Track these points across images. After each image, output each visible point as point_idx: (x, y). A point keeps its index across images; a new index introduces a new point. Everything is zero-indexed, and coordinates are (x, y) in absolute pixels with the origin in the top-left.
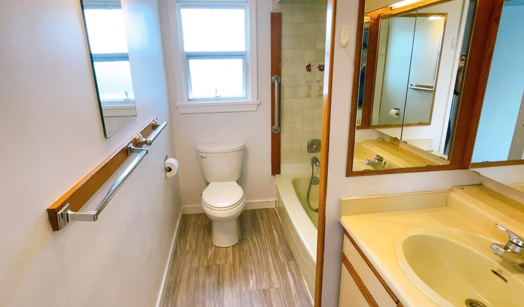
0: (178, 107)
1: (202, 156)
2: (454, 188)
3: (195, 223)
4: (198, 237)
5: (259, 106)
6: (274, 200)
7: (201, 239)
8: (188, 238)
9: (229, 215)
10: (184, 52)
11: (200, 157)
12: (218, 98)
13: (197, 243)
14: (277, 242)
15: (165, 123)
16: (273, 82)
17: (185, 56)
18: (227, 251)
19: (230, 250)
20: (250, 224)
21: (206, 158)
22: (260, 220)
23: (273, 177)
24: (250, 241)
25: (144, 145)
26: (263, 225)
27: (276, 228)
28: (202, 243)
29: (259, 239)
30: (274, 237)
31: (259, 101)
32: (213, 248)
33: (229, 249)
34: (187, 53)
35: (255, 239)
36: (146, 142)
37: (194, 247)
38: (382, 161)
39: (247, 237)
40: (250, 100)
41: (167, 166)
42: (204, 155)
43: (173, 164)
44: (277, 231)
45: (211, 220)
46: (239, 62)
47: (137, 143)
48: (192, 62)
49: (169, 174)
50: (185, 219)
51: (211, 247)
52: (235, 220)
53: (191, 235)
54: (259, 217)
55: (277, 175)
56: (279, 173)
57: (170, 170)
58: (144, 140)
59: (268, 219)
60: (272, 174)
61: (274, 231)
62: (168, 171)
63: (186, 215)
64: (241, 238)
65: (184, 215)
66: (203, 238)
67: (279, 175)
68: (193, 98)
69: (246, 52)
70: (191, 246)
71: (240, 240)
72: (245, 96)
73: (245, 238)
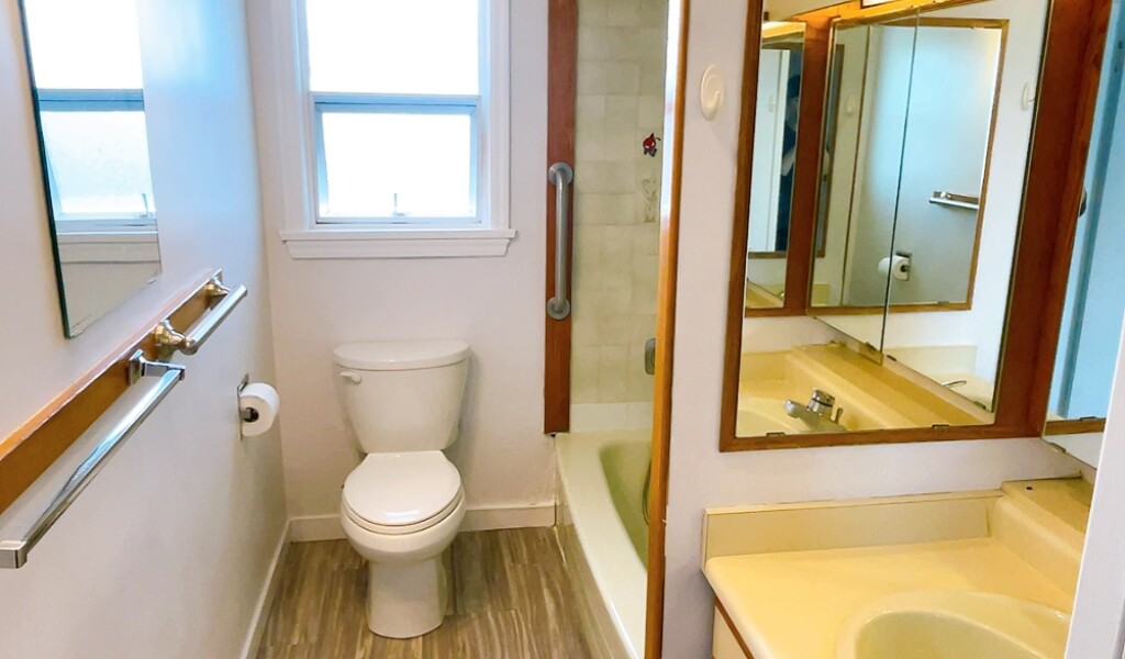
0: (285, 241)
1: (348, 380)
2: (1007, 487)
3: (323, 566)
4: (326, 610)
5: (514, 245)
6: (552, 503)
7: (336, 613)
8: (300, 611)
9: (416, 547)
10: (309, 93)
11: (344, 381)
12: (399, 219)
13: (323, 625)
14: (552, 623)
15: (242, 290)
16: (551, 180)
17: (313, 105)
18: (407, 649)
19: (417, 647)
20: (480, 573)
21: (358, 383)
22: (507, 561)
23: (548, 439)
24: (476, 623)
25: (178, 353)
26: (515, 577)
27: (550, 586)
28: (337, 628)
29: (500, 616)
30: (545, 611)
31: (513, 231)
32: (369, 641)
33: (413, 643)
34: (316, 95)
35: (489, 614)
36: (181, 346)
37: (313, 639)
38: (831, 406)
39: (468, 611)
40: (487, 226)
41: (246, 404)
42: (355, 376)
43: (263, 401)
44: (554, 593)
45: (367, 562)
46: (461, 123)
47: (158, 349)
48: (330, 120)
49: (251, 429)
50: (295, 554)
51: (364, 636)
52: (433, 562)
53: (307, 604)
54: (505, 551)
55: (559, 435)
56: (565, 428)
57: (253, 416)
58: (177, 338)
59: (532, 560)
60: (547, 431)
61: (546, 592)
62: (249, 420)
63: (298, 543)
64: (450, 613)
65: (292, 543)
66: (343, 610)
67: (566, 434)
68: (330, 215)
69: (478, 98)
70: (305, 634)
71: (446, 618)
72: (474, 215)
73: (461, 613)
